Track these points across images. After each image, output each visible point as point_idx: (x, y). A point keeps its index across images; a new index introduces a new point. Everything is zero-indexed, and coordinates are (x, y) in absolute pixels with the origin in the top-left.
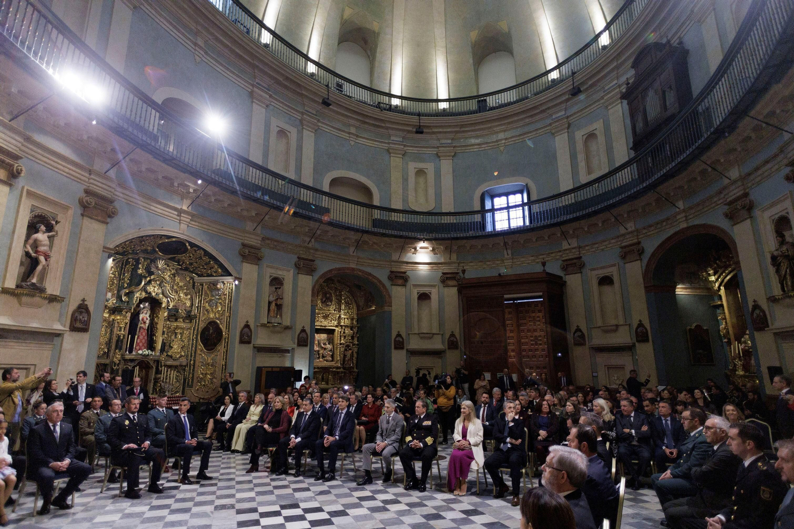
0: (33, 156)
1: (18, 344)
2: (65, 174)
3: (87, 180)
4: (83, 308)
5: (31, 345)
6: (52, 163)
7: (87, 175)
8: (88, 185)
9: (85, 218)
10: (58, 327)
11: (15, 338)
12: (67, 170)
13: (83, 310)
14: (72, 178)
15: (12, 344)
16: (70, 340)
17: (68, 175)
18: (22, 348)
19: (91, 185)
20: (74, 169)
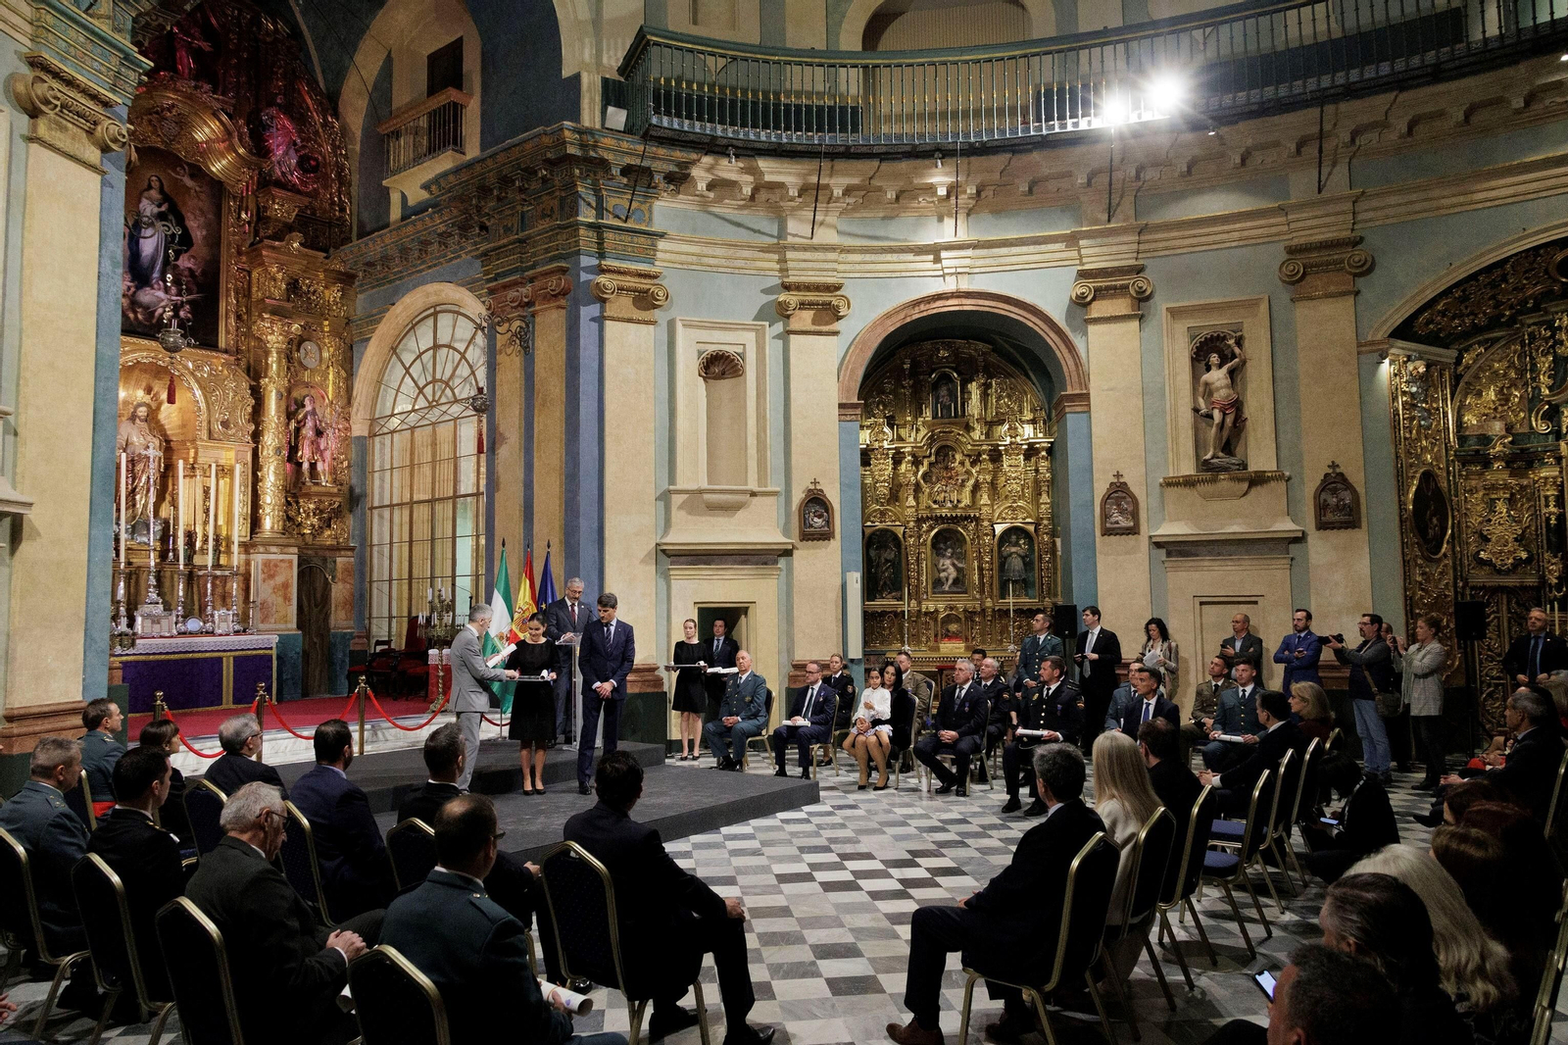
0: (1167, 249)
1: (1218, 563)
2: (1234, 244)
3: (1285, 228)
4: (1335, 481)
5: (1243, 563)
6: (1203, 240)
7: (1282, 219)
8: (1291, 236)
9: (1299, 304)
10: (1285, 526)
11: (1210, 553)
12: (1236, 235)
13: (1339, 486)
14: (1253, 241)
15: (1206, 563)
16: (1321, 549)
17: (1241, 243)
18: (1229, 568)
19: (1295, 234)
20: (1249, 224)
